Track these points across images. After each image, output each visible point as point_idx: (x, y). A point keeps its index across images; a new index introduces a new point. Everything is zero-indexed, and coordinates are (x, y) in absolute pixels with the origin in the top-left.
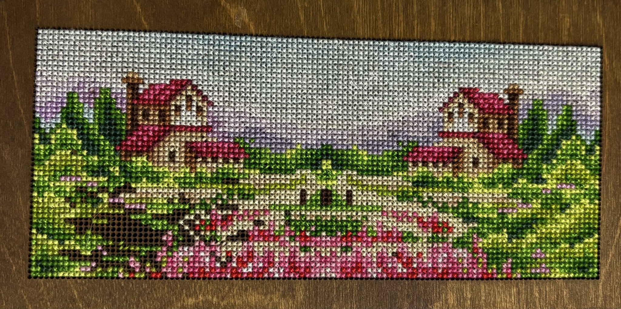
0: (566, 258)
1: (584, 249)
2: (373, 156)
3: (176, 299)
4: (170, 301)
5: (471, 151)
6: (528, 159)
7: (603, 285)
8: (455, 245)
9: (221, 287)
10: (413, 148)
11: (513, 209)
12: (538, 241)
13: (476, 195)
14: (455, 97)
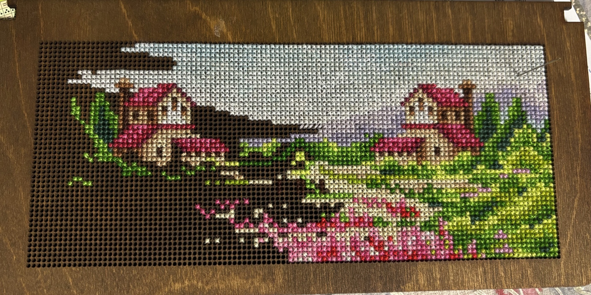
0: (528, 238)
1: (543, 229)
2: (342, 148)
3: (164, 284)
4: (158, 286)
5: (432, 140)
6: (485, 147)
7: (564, 263)
8: (423, 229)
9: (205, 272)
10: (379, 139)
11: (474, 193)
12: (500, 223)
13: (439, 182)
14: (415, 92)
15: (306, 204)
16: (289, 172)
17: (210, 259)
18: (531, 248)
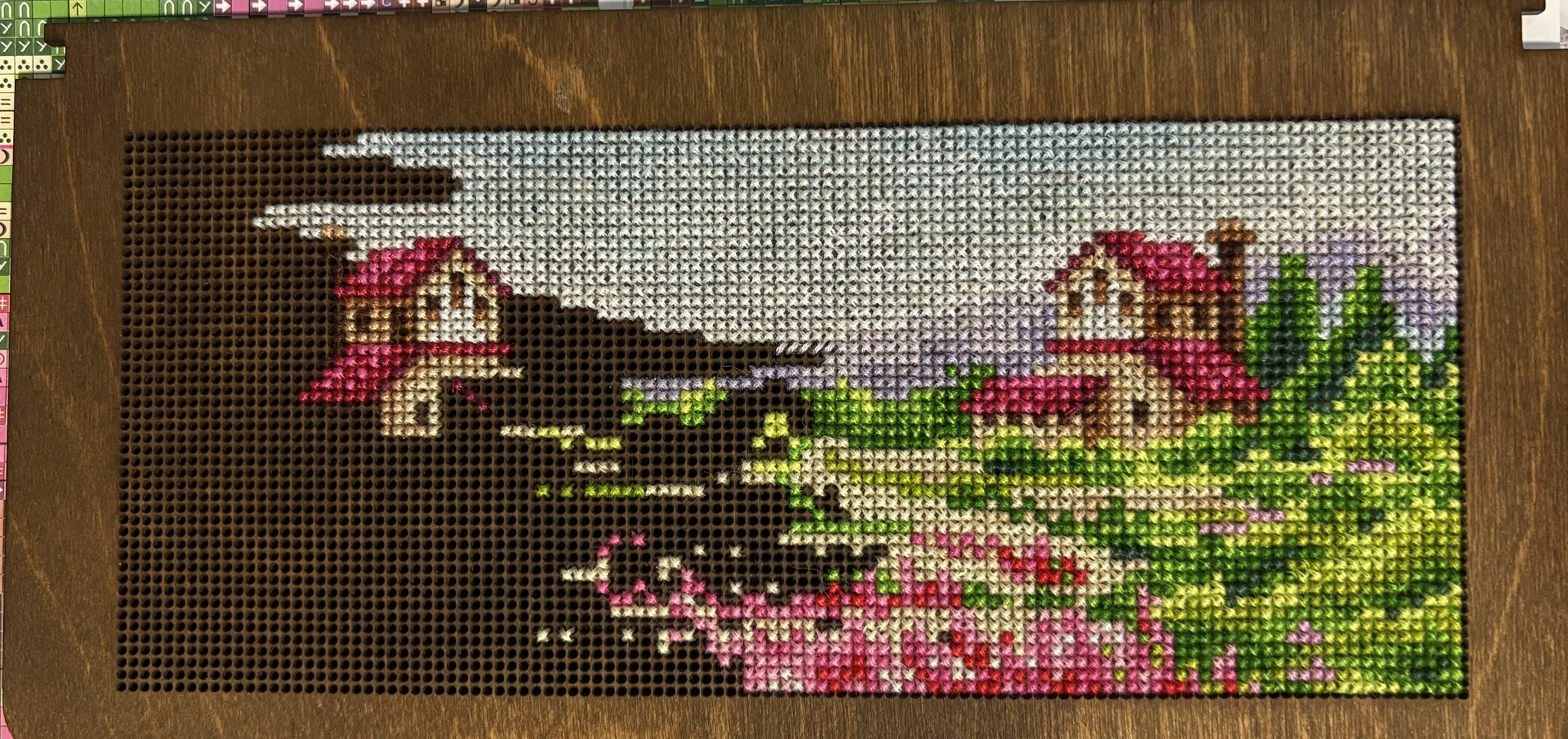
0: (1379, 643)
1: (1424, 621)
2: (886, 402)
5: (1128, 384)
6: (1273, 401)
7: (1478, 712)
8: (1094, 615)
9: (537, 710)
10: (987, 380)
11: (1237, 523)
12: (1304, 603)
13: (1143, 493)
14: (1084, 255)
15: (790, 547)
16: (746, 466)
17: (549, 679)
18: (1388, 669)
